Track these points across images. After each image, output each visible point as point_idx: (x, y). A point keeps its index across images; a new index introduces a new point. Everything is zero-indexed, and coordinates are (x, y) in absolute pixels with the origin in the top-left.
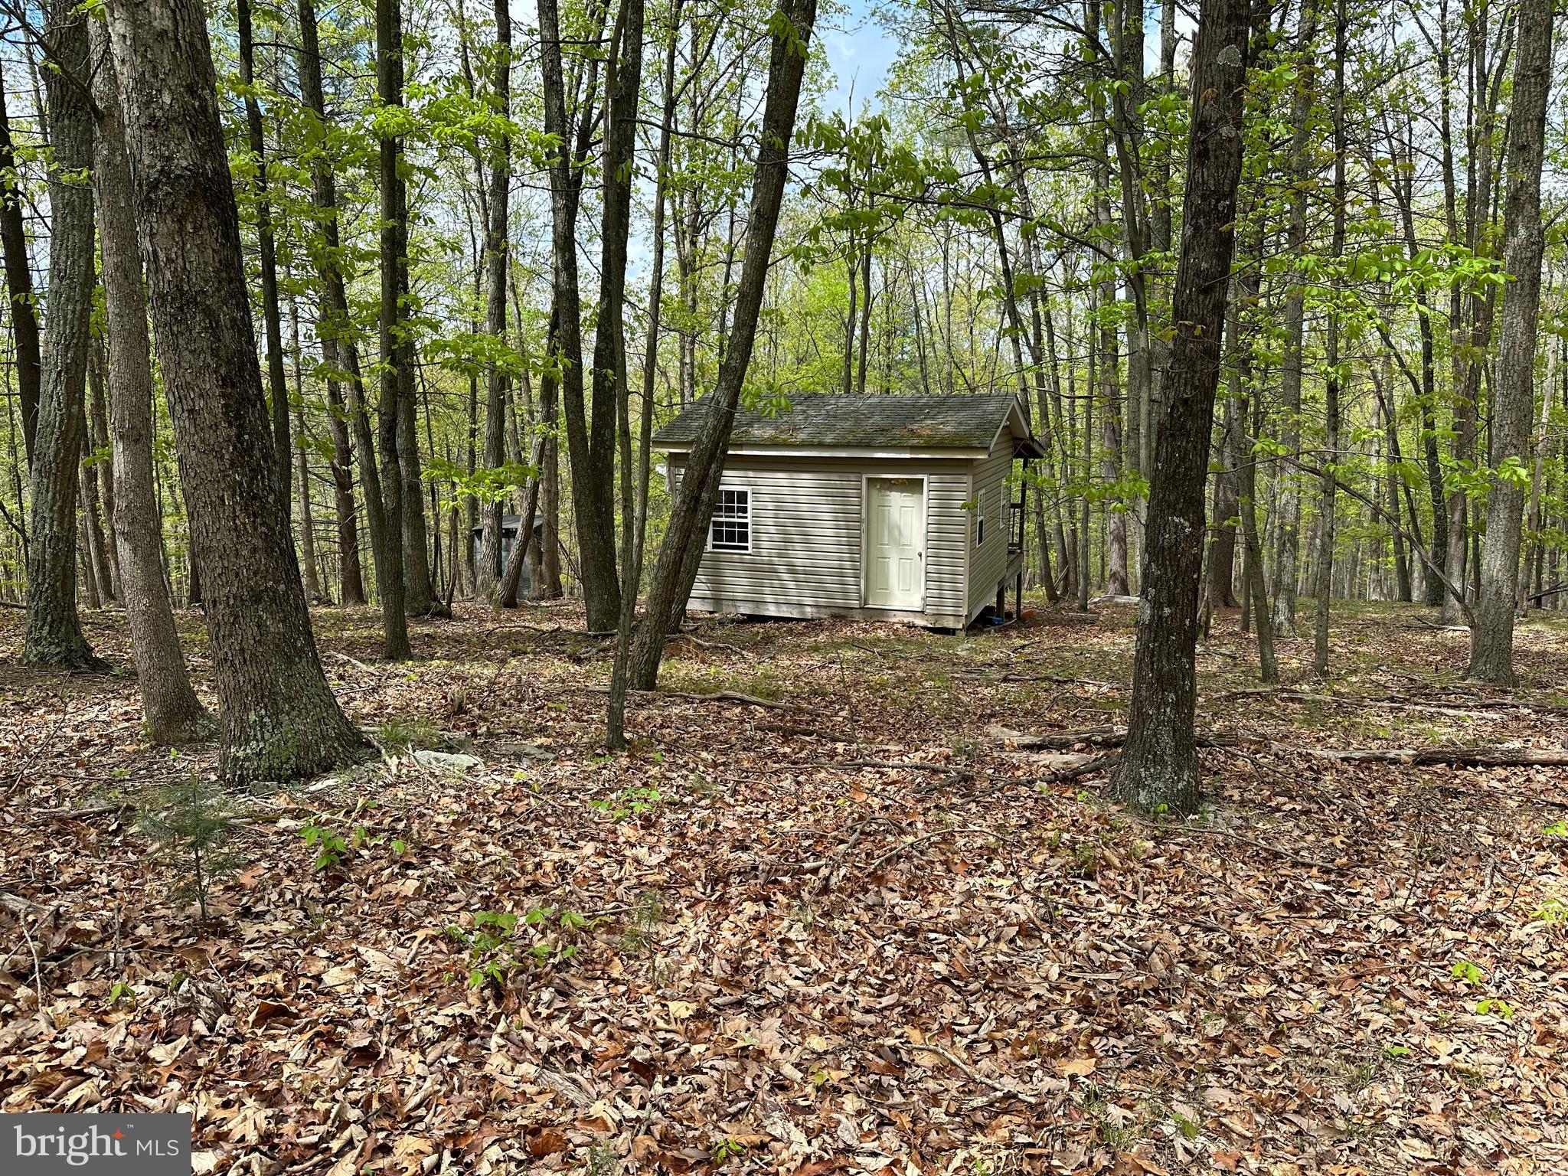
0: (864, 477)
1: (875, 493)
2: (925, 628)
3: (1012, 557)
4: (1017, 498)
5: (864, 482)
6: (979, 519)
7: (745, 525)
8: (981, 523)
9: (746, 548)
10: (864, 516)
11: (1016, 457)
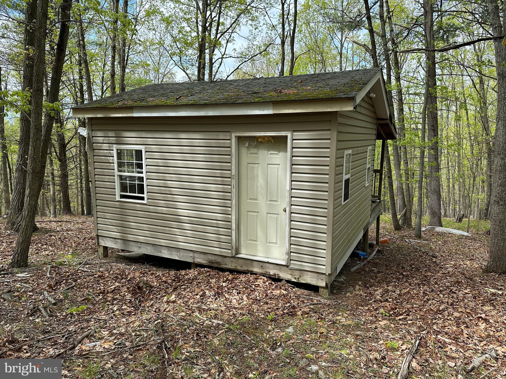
0: (233, 135)
1: (244, 151)
2: (288, 281)
3: (374, 205)
4: (377, 167)
5: (233, 140)
6: (345, 177)
7: (141, 179)
8: (347, 181)
9: (143, 198)
10: (234, 172)
11: (378, 138)
